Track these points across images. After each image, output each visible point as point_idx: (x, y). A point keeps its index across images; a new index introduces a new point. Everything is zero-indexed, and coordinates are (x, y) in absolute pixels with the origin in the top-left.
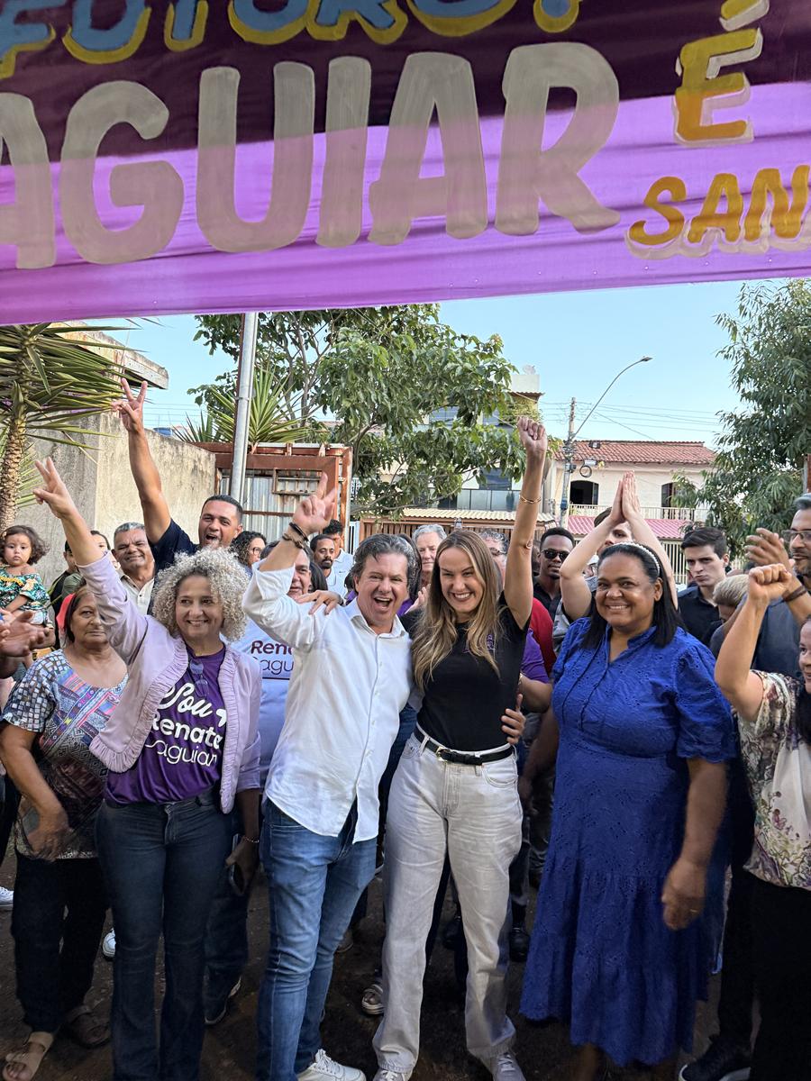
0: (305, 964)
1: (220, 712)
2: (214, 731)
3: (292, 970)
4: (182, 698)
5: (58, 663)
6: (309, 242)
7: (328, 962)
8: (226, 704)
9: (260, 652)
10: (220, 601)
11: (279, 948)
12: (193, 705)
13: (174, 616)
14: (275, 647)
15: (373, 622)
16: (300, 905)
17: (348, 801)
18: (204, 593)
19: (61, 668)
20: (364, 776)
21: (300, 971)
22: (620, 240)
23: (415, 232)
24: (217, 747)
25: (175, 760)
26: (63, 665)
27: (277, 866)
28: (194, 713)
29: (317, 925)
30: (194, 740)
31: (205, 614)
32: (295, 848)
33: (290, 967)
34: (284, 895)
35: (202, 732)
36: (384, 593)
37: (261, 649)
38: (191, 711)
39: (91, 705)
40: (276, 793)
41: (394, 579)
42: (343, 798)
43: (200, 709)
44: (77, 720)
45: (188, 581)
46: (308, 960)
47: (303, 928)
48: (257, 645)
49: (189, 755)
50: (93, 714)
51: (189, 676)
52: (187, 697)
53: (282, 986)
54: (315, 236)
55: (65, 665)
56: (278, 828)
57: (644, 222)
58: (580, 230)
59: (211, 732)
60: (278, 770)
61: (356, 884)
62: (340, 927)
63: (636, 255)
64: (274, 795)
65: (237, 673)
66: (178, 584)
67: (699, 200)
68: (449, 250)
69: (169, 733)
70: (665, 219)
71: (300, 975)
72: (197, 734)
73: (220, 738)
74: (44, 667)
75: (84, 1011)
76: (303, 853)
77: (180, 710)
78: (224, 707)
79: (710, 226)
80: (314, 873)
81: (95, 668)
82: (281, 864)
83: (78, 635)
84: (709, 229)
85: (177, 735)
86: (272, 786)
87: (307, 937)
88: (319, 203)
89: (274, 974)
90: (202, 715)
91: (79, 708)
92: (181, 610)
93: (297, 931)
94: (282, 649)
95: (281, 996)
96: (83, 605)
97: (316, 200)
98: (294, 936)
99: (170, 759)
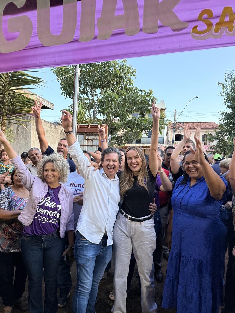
0: (88, 289)
1: (59, 206)
2: (57, 212)
3: (84, 291)
4: (46, 202)
5: (10, 191)
6: (77, 41)
7: (97, 286)
8: (61, 203)
9: (73, 186)
11: (80, 284)
12: (50, 203)
13: (43, 175)
14: (78, 185)
15: (109, 176)
16: (86, 270)
17: (103, 233)
18: (52, 168)
19: (11, 192)
20: (108, 224)
21: (86, 291)
22: (189, 33)
23: (114, 35)
24: (58, 217)
25: (44, 222)
26: (11, 191)
27: (79, 258)
28: (50, 206)
29: (92, 277)
30: (50, 215)
31: (53, 174)
32: (85, 252)
33: (83, 290)
34: (81, 267)
35: (53, 212)
36: (111, 166)
37: (73, 185)
38: (49, 206)
39: (21, 203)
41: (114, 161)
42: (101, 232)
43: (52, 205)
44: (16, 208)
46: (89, 288)
47: (87, 278)
48: (72, 184)
49: (48, 220)
50: (21, 206)
51: (48, 194)
52: (48, 201)
53: (81, 296)
54: (79, 39)
55: (12, 191)
56: (79, 245)
57: (198, 26)
58: (173, 30)
59: (56, 212)
60: (80, 221)
61: (105, 262)
62: (101, 276)
63: (195, 39)
64: (79, 229)
65: (64, 193)
66: (44, 165)
67: (219, 17)
68: (126, 40)
69: (42, 213)
70: (206, 25)
71: (87, 293)
72: (51, 213)
73: (59, 214)
74: (5, 191)
76: (88, 253)
77: (45, 205)
78: (60, 204)
79: (223, 26)
80: (91, 260)
81: (21, 192)
82: (80, 257)
83: (15, 182)
84: (222, 27)
85: (45, 214)
86: (79, 226)
87: (89, 281)
88: (79, 27)
89: (78, 292)
90: (53, 207)
91: (17, 205)
92: (45, 173)
93: (86, 279)
94: (80, 186)
95: (81, 300)
96: (16, 173)
97: (78, 26)
98: (84, 280)
99: (43, 221)
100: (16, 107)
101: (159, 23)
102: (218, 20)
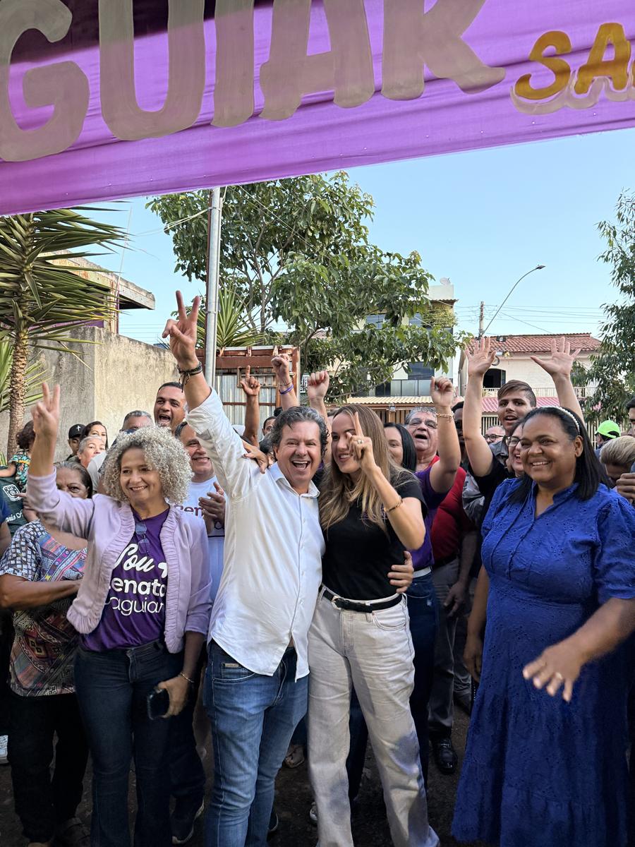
0: (246, 800)
1: (162, 566)
2: (159, 582)
3: (233, 806)
4: (127, 557)
5: (37, 530)
6: (206, 125)
7: (271, 786)
8: (167, 559)
10: (154, 469)
11: (223, 786)
12: (137, 562)
13: (120, 485)
15: (295, 484)
16: (241, 750)
17: (285, 644)
18: (141, 463)
20: (297, 621)
21: (242, 806)
22: (507, 96)
23: (304, 106)
25: (128, 612)
26: (41, 531)
27: (219, 715)
29: (256, 765)
31: (143, 480)
32: (236, 699)
33: (233, 803)
34: (226, 741)
36: (300, 456)
38: (135, 567)
39: (67, 563)
40: (219, 634)
41: (309, 443)
42: (279, 642)
43: (144, 565)
44: (56, 576)
45: (128, 454)
46: (249, 796)
47: (243, 769)
49: (139, 606)
50: (69, 570)
51: (135, 538)
52: (132, 555)
53: (227, 819)
54: (211, 120)
55: (43, 531)
56: (218, 681)
57: (530, 76)
58: (466, 90)
59: (156, 583)
60: (220, 613)
63: (522, 111)
64: (217, 636)
65: (177, 529)
66: (120, 458)
67: (587, 49)
68: (337, 120)
70: (550, 71)
71: (242, 809)
72: (144, 588)
73: (164, 587)
75: (75, 823)
76: (243, 703)
77: (126, 568)
78: (165, 561)
79: (598, 76)
80: (252, 721)
82: (222, 713)
84: (596, 78)
86: (216, 628)
87: (247, 777)
88: (213, 88)
89: (217, 808)
90: (145, 570)
91: (57, 566)
92: (124, 479)
93: (238, 772)
95: (226, 828)
97: (211, 85)
98: (236, 776)
99: (124, 611)
100: (52, 306)
101: (427, 72)
102: (584, 59)
